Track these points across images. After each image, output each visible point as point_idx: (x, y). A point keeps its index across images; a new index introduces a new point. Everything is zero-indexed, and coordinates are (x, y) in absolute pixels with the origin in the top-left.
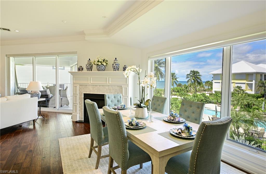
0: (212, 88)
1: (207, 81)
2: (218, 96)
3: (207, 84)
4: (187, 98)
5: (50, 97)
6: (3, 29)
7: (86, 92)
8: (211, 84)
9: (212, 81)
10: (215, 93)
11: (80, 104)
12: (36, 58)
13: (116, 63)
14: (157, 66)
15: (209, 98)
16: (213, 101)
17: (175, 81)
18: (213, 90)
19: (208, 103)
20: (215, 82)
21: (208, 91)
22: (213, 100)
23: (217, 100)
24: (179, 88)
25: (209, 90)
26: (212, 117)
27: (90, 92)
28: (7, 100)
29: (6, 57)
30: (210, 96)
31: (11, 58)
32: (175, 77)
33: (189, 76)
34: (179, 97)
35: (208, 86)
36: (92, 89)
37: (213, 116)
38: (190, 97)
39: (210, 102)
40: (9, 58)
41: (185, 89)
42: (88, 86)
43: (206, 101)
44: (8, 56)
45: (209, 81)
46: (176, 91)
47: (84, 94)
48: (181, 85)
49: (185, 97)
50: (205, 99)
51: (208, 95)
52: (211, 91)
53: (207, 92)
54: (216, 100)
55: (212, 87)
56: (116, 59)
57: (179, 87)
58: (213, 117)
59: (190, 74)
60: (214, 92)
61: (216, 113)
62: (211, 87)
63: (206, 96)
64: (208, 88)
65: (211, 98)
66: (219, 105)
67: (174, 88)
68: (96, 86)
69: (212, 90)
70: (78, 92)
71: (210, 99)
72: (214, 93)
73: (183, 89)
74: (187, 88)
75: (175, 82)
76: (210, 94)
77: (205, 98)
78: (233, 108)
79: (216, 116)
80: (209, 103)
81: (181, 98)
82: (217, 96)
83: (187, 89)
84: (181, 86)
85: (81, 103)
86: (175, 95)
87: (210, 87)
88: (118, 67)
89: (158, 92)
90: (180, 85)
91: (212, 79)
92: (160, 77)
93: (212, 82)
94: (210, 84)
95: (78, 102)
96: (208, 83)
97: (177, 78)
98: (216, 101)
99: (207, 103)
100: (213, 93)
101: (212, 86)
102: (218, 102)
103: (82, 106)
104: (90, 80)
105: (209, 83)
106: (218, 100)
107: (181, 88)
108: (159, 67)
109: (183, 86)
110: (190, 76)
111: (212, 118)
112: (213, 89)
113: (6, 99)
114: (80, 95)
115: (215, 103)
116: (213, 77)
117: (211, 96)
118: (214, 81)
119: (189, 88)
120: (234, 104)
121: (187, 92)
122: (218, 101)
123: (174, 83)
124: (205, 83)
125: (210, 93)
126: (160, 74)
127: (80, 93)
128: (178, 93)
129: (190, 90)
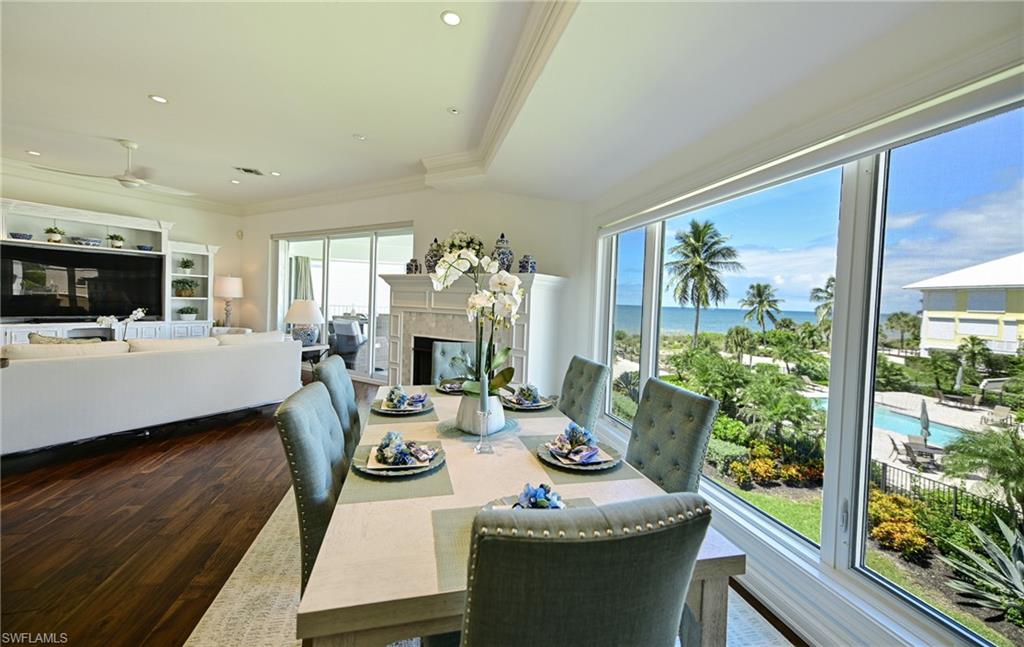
0: (917, 338)
1: (896, 314)
2: (941, 367)
3: (894, 324)
4: (809, 368)
5: (361, 341)
6: (246, 171)
7: (420, 333)
8: (916, 324)
9: (921, 312)
10: (930, 357)
11: (405, 366)
12: (331, 241)
13: (499, 248)
14: (702, 262)
15: (901, 375)
16: (920, 384)
17: (770, 309)
18: (921, 346)
19: (895, 390)
20: (932, 319)
21: (903, 348)
22: (921, 380)
23: (938, 382)
24: (784, 332)
25: (905, 343)
26: (906, 441)
27: (430, 334)
28: (220, 345)
29: (270, 241)
30: (907, 365)
31: (282, 243)
32: (771, 299)
33: (820, 294)
34: (782, 364)
35: (899, 331)
36: (434, 325)
37: (909, 436)
38: (822, 364)
39: (907, 388)
40: (277, 241)
41: (804, 338)
42: (424, 316)
43: (889, 383)
44: (276, 238)
45: (905, 311)
46: (773, 340)
47: (416, 338)
48: (791, 322)
49: (803, 365)
50: (885, 377)
51: (902, 361)
52: (913, 349)
53: (895, 352)
54: (930, 382)
55: (919, 336)
56: (503, 236)
57: (783, 329)
58: (913, 441)
59: (828, 287)
60: (927, 352)
61: (926, 427)
62: (913, 334)
63: (889, 365)
64: (900, 338)
65: (909, 375)
66: (943, 402)
67: (765, 332)
68: (445, 315)
69: (918, 344)
70: (401, 332)
71: (904, 378)
72: (924, 354)
73: (799, 338)
74: (815, 333)
75: (768, 312)
76: (906, 358)
77: (884, 371)
78: (1014, 416)
79: (925, 440)
80: (898, 391)
81: (788, 368)
82: (936, 368)
83: (815, 338)
84: (792, 327)
85: (406, 361)
86: (766, 356)
87: (908, 335)
88: (507, 263)
89: (707, 343)
90: (786, 324)
91: (920, 307)
92: (710, 297)
93: (920, 316)
94: (911, 323)
95: (400, 360)
96: (899, 319)
97: (775, 301)
98: (934, 385)
99: (890, 391)
100: (922, 355)
101: (919, 332)
102: (939, 388)
103: (409, 371)
104: (430, 300)
105: (907, 319)
106: (941, 381)
107: (790, 333)
108: (708, 265)
109: (800, 327)
110: (825, 295)
111: (905, 445)
112: (922, 340)
113: (218, 342)
114: (407, 342)
115: (930, 393)
116: (921, 298)
117: (911, 364)
118: (927, 314)
119: (824, 335)
120: (1019, 401)
121: (813, 348)
122: (942, 387)
123: (765, 314)
124: (889, 320)
125: (909, 355)
126: (711, 285)
127: (406, 335)
128: (776, 350)
129: (824, 340)
